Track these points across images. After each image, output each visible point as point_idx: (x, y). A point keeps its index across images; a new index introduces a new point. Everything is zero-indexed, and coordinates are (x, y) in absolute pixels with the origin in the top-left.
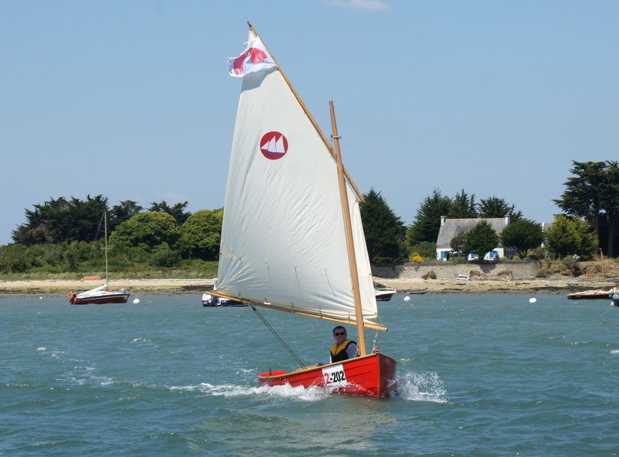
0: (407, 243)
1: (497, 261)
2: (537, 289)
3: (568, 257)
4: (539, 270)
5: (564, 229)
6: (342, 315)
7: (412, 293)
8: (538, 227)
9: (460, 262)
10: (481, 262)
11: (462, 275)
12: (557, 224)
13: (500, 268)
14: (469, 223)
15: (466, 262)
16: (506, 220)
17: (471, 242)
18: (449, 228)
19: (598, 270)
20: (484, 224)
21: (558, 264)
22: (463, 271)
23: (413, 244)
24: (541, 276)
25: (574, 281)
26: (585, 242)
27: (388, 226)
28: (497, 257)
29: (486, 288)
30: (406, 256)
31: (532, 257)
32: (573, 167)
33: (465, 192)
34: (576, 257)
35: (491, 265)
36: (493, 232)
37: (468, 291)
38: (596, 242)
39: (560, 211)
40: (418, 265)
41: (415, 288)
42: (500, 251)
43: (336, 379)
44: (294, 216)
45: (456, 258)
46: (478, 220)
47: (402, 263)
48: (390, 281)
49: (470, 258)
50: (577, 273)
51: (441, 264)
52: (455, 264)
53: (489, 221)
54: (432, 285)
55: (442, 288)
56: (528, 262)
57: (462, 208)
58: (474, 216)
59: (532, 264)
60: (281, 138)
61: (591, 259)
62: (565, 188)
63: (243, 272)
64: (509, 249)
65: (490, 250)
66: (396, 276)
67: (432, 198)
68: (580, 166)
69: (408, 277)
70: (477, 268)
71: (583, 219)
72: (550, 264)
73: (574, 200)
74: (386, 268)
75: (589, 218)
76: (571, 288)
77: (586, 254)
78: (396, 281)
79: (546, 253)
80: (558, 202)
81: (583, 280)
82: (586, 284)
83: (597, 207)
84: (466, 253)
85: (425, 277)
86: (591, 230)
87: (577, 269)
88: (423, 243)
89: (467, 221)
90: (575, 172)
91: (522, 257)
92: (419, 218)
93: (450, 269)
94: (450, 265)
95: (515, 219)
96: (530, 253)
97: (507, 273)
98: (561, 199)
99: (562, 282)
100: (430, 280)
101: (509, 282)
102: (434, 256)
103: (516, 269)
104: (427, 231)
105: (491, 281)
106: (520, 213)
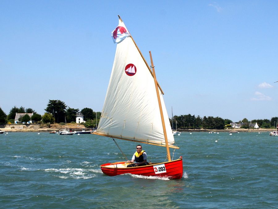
0: (7, 119)
1: (30, 124)
2: (40, 131)
3: (48, 123)
4: (40, 126)
5: (47, 116)
6: (158, 142)
7: (8, 132)
8: (40, 116)
9: (21, 124)
10: (26, 124)
11: (21, 128)
12: (45, 115)
13: (31, 126)
14: (23, 115)
15: (22, 124)
16: (32, 114)
17: (24, 119)
18: (18, 116)
19: (55, 126)
20: (27, 115)
21: (45, 125)
22: (22, 126)
23: (8, 119)
24: (41, 128)
25: (49, 129)
26: (52, 119)
27: (2, 115)
28: (30, 123)
29: (27, 131)
30: (7, 123)
31: (39, 123)
32: (49, 101)
33: (22, 107)
34: (49, 123)
35: (28, 125)
36: (29, 117)
37: (23, 131)
38: (54, 120)
39: (46, 112)
40: (10, 125)
41: (9, 130)
42: (31, 122)
43: (161, 170)
44: (139, 100)
45: (20, 123)
46: (25, 114)
47: (5, 124)
48: (2, 129)
49: (23, 123)
50: (50, 127)
51: (16, 124)
52: (19, 125)
53: (28, 114)
54: (13, 130)
55: (16, 131)
56: (38, 124)
57: (21, 111)
58: (25, 113)
59: (39, 125)
60: (134, 67)
61: (53, 123)
62: (47, 106)
63: (112, 124)
64: (33, 121)
65: (28, 121)
66: (4, 127)
67: (14, 108)
68: (51, 101)
69: (7, 128)
70: (25, 126)
71: (51, 114)
72: (43, 125)
73: (49, 109)
74: (1, 126)
75: (53, 114)
76: (48, 131)
77: (52, 123)
78: (4, 129)
79: (42, 122)
80: (45, 110)
81: (51, 129)
82: (52, 130)
83: (55, 111)
84: (22, 122)
85: (12, 128)
86: (53, 117)
87: (50, 126)
88: (11, 119)
89: (23, 114)
90: (49, 103)
91: (36, 123)
92: (10, 113)
93: (18, 126)
94: (18, 125)
95: (35, 114)
96: (38, 122)
97: (32, 127)
98: (46, 109)
99: (46, 129)
100: (13, 129)
101: (33, 129)
102: (14, 122)
103: (35, 126)
104: (12, 116)
105: (29, 129)
106: (36, 112)
